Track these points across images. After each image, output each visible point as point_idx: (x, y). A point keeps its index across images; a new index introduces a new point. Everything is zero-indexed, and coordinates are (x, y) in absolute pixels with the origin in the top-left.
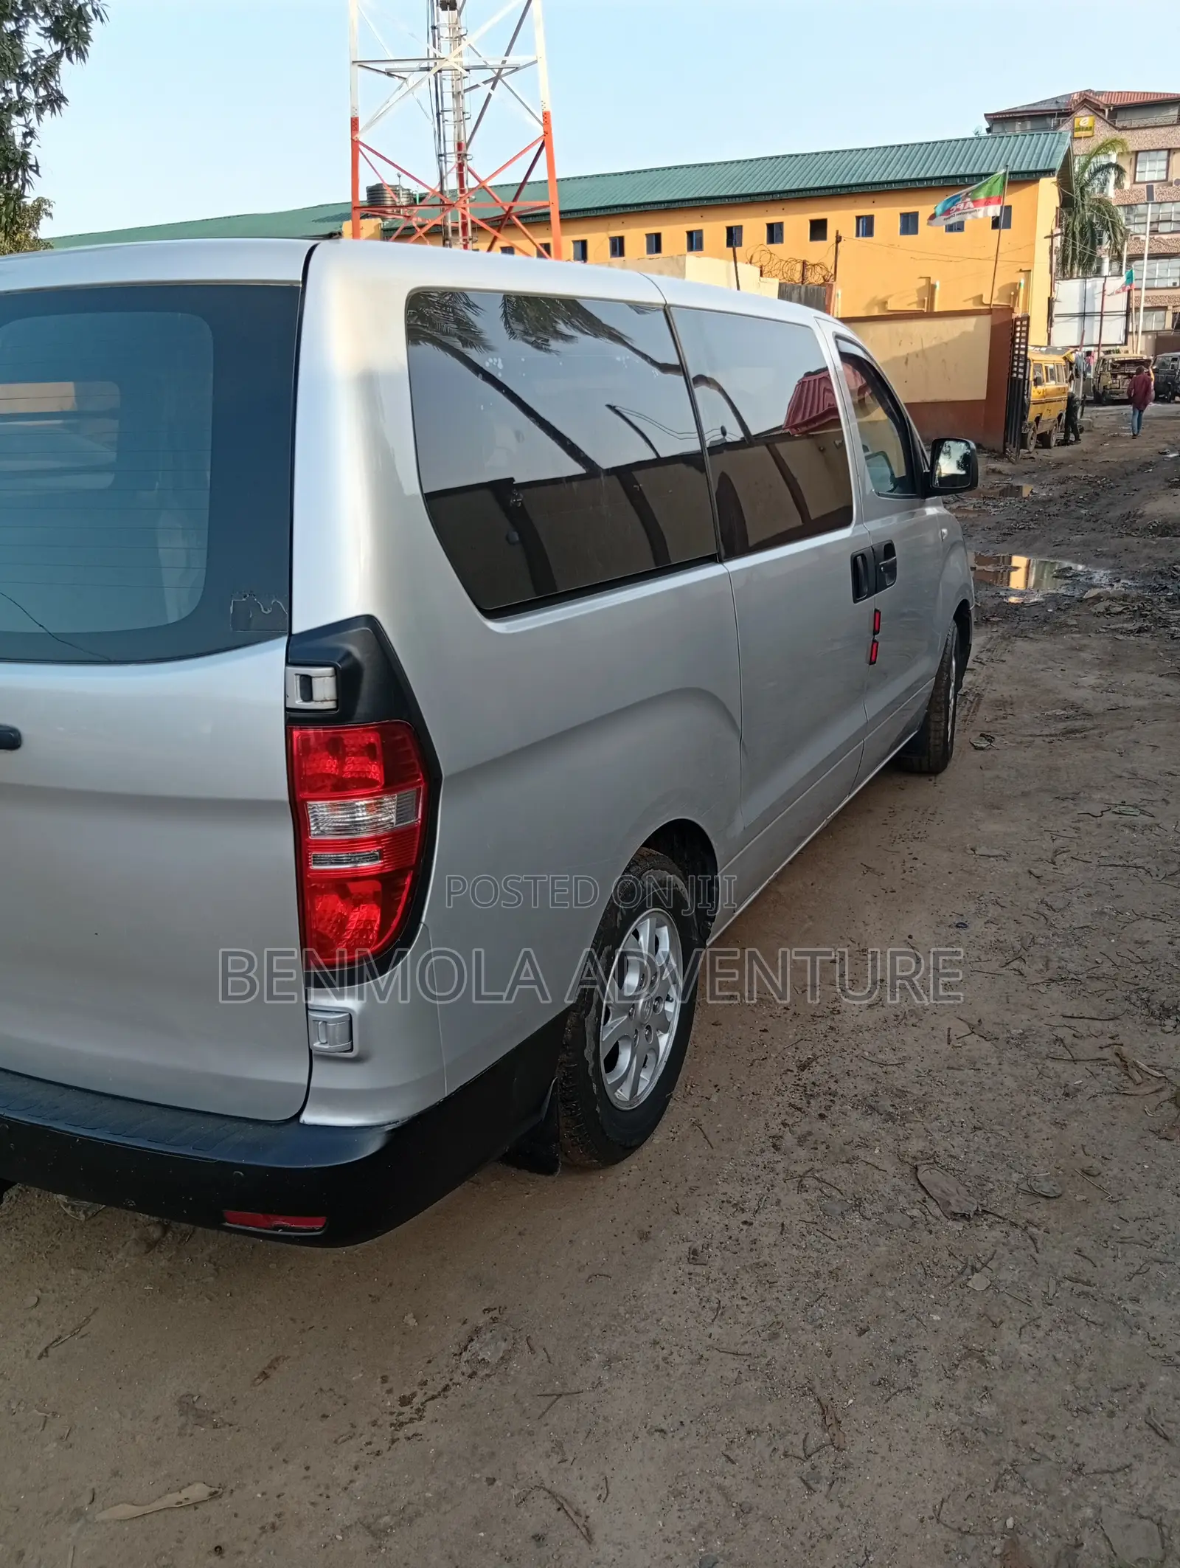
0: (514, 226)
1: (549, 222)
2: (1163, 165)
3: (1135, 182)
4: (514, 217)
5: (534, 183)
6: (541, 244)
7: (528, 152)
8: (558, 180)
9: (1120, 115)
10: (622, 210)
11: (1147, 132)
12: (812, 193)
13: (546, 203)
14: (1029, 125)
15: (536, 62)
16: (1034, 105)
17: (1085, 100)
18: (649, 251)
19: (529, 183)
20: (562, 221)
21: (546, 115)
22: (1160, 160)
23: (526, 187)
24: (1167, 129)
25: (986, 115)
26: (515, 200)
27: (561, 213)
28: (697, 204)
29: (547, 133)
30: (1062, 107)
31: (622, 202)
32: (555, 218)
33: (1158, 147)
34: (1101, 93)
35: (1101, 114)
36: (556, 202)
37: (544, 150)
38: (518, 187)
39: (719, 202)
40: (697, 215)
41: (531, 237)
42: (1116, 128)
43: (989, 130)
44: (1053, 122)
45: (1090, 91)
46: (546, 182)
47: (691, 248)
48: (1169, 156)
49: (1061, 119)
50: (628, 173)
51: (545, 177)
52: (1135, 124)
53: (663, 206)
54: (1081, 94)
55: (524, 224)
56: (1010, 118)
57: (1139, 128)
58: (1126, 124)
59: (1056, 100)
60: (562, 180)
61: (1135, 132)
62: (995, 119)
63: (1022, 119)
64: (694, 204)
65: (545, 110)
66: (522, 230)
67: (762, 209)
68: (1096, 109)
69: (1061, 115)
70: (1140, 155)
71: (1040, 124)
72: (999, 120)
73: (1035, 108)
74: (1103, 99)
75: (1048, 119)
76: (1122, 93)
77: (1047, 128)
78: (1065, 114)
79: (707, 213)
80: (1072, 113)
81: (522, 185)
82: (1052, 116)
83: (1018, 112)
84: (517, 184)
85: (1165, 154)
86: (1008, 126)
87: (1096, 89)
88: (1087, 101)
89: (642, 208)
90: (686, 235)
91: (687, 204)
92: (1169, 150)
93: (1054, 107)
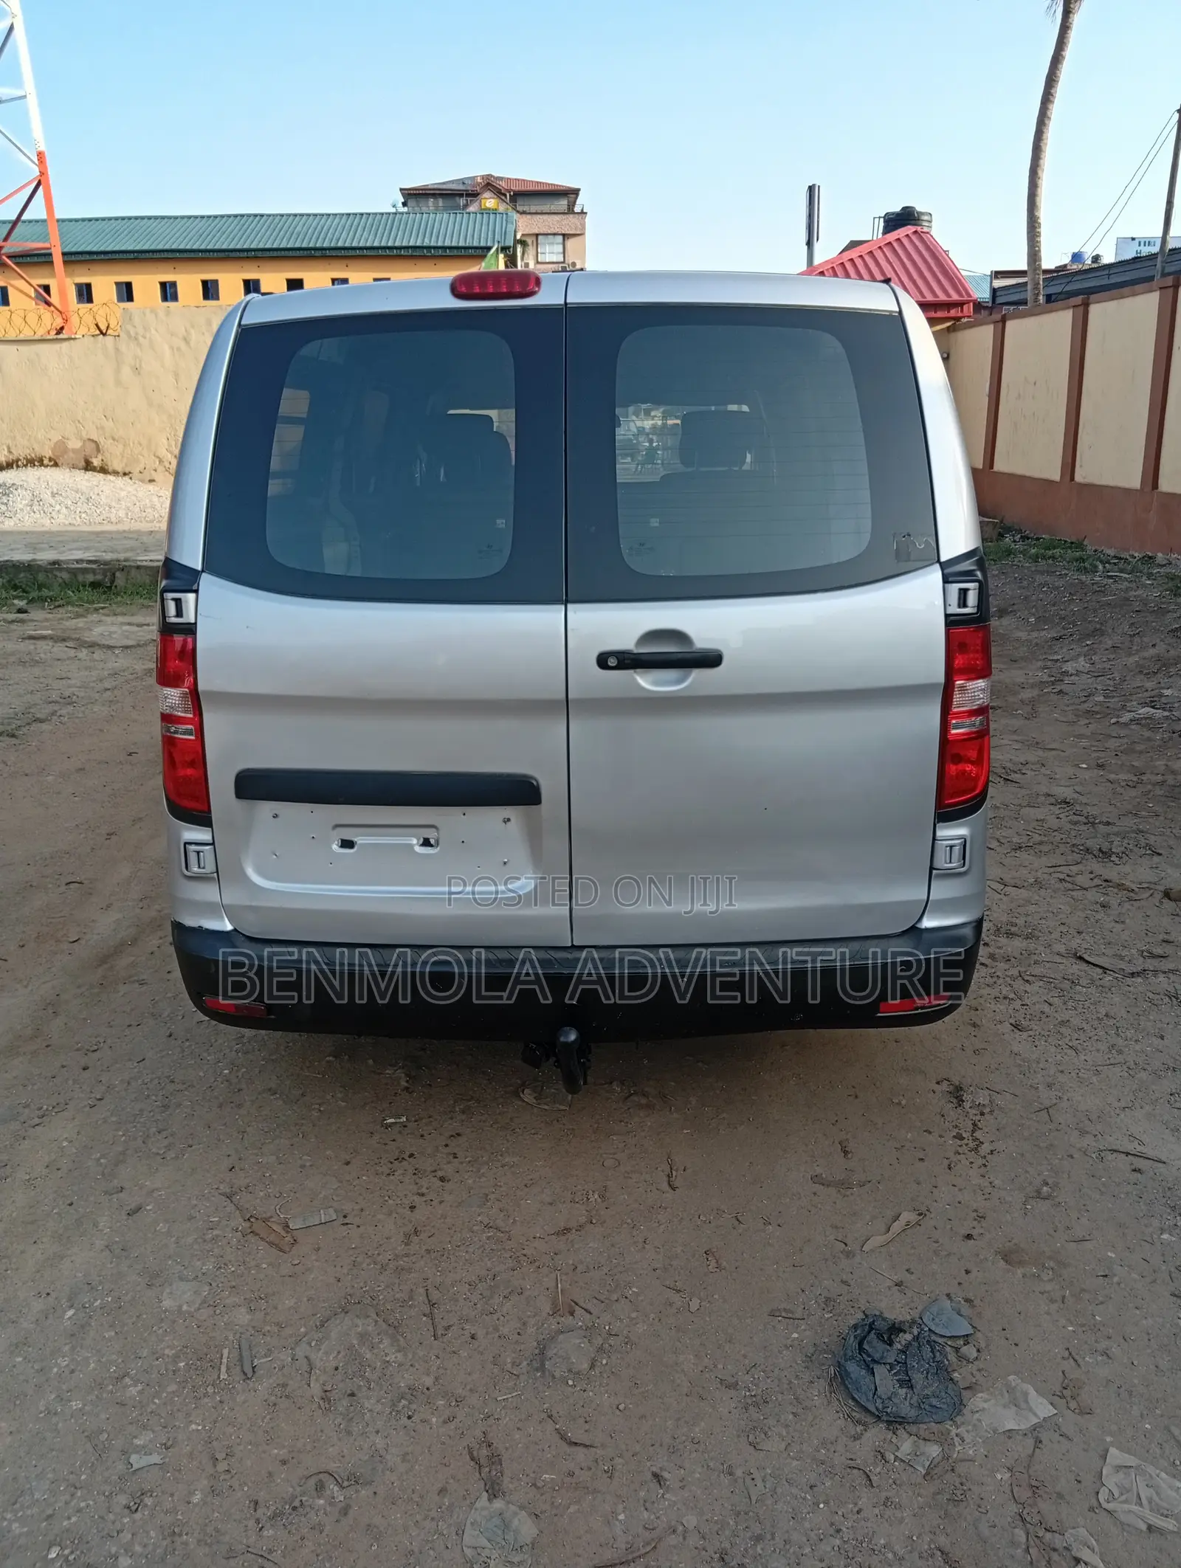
0: (4, 265)
1: (51, 263)
2: (560, 248)
3: (538, 262)
4: (4, 257)
5: (30, 221)
6: (39, 286)
7: (19, 194)
8: (58, 221)
9: (520, 201)
10: (88, 257)
11: (545, 217)
12: (287, 253)
13: (48, 245)
14: (440, 202)
15: (25, 97)
16: (444, 183)
17: (488, 184)
18: (120, 299)
19: (24, 222)
20: (65, 263)
21: (41, 156)
22: (557, 244)
23: (20, 227)
24: (560, 216)
25: (401, 190)
26: (6, 239)
27: (64, 254)
28: (170, 255)
29: (42, 173)
30: (469, 188)
31: (88, 249)
32: (58, 259)
33: (555, 232)
34: (501, 179)
35: (503, 198)
36: (58, 243)
37: (41, 190)
38: (10, 225)
39: (192, 255)
40: (169, 266)
41: (27, 279)
42: (518, 212)
43: (404, 204)
44: (462, 201)
45: (492, 176)
46: (44, 221)
47: (165, 298)
48: (564, 240)
49: (469, 199)
50: (83, 220)
51: (44, 216)
52: (533, 209)
53: (132, 256)
54: (483, 177)
55: (17, 264)
56: (422, 194)
57: (536, 213)
58: (526, 208)
59: (462, 181)
60: (63, 221)
61: (534, 216)
62: (409, 194)
63: (434, 195)
64: (166, 255)
65: (39, 149)
66: (13, 269)
67: (237, 265)
68: (499, 193)
69: (468, 195)
70: (540, 237)
71: (450, 202)
72: (412, 195)
73: (444, 187)
74: (503, 184)
75: (457, 198)
76: (518, 180)
77: (458, 207)
78: (473, 195)
79: (179, 265)
80: (478, 194)
81: (15, 223)
82: (461, 195)
83: (430, 190)
84: (9, 222)
85: (560, 238)
86: (422, 202)
87: (496, 175)
88: (490, 185)
89: (110, 256)
90: (159, 286)
91: (158, 255)
92: (564, 235)
93: (461, 187)
